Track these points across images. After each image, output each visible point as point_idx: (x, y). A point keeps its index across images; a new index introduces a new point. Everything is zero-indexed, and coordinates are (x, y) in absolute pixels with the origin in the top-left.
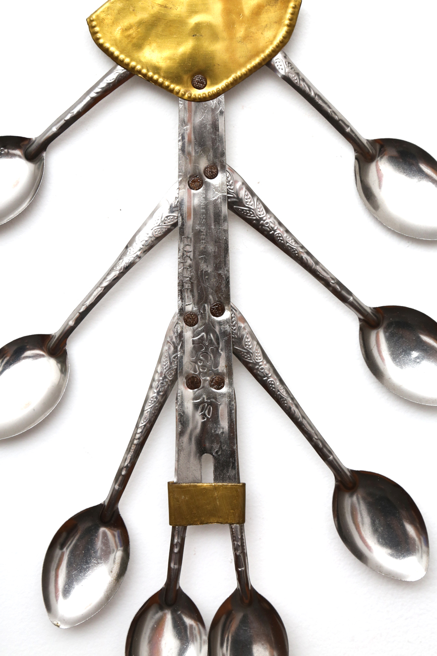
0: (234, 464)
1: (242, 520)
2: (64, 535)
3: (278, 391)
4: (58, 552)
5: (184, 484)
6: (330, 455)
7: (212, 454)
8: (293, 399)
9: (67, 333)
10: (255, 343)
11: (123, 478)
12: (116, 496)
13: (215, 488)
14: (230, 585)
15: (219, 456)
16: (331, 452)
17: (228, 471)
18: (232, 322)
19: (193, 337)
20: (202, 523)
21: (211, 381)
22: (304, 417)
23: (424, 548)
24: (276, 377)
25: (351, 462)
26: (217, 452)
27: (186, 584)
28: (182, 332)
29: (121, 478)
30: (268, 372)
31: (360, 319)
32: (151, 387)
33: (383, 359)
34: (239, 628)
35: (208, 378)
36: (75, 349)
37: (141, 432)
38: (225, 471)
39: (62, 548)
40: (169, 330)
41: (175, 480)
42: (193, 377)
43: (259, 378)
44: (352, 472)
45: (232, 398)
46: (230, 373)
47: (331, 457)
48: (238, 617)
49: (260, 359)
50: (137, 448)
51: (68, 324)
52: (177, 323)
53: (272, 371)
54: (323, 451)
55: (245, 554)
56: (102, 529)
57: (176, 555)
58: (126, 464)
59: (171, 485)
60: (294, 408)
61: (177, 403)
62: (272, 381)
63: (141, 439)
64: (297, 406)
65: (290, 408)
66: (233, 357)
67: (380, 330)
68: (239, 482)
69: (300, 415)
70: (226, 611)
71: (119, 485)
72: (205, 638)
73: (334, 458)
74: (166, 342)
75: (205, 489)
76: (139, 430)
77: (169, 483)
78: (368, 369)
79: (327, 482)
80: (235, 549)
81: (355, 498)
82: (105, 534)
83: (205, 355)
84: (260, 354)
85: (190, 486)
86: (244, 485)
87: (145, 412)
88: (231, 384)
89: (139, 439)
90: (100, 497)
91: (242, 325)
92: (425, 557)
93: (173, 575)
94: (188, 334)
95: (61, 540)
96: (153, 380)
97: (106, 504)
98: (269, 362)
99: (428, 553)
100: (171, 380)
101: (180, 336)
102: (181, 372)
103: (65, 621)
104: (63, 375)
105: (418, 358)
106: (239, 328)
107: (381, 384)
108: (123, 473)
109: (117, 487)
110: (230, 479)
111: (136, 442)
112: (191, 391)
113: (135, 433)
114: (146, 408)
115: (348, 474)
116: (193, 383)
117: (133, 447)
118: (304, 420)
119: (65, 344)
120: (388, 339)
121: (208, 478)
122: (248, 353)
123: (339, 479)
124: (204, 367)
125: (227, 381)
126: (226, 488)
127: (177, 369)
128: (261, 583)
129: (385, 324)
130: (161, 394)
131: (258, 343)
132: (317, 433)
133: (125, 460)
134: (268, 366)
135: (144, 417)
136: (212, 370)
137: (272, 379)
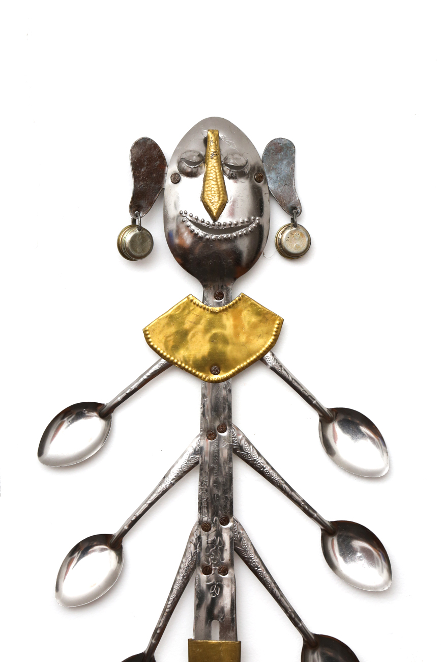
0: (233, 627)
3: (265, 578)
5: (199, 641)
6: (299, 623)
7: (218, 620)
8: (275, 583)
9: (123, 533)
10: (250, 544)
11: (158, 636)
13: (220, 644)
15: (223, 621)
17: (229, 633)
18: (234, 530)
21: (219, 570)
22: (282, 595)
24: (263, 568)
25: (314, 629)
26: (222, 619)
28: (200, 535)
29: (156, 635)
30: (258, 565)
31: (321, 529)
32: (178, 572)
33: (336, 559)
35: (217, 568)
36: (129, 544)
37: (171, 603)
38: (227, 633)
41: (193, 638)
42: (207, 567)
43: (252, 568)
44: (315, 635)
47: (301, 625)
49: (253, 555)
50: (167, 615)
51: (124, 528)
52: (197, 529)
53: (260, 563)
54: (295, 619)
58: (160, 625)
59: (190, 641)
60: (275, 589)
61: (195, 584)
62: (260, 571)
63: (171, 608)
64: (278, 588)
65: (273, 589)
66: (235, 552)
67: (334, 537)
68: (237, 640)
69: (279, 594)
71: (155, 640)
73: (302, 625)
75: (213, 644)
76: (170, 603)
77: (189, 640)
78: (327, 564)
79: (298, 642)
81: (316, 655)
85: (203, 642)
86: (240, 642)
87: (174, 590)
89: (169, 608)
90: (141, 647)
91: (241, 532)
94: (204, 536)
96: (180, 568)
97: (146, 653)
98: (259, 557)
100: (192, 568)
101: (199, 538)
102: (199, 563)
104: (119, 564)
105: (360, 557)
107: (334, 573)
108: (158, 631)
109: (154, 641)
110: (230, 638)
111: (167, 610)
112: (206, 576)
113: (167, 604)
114: (175, 587)
116: (207, 571)
117: (165, 614)
118: (282, 598)
119: (121, 542)
121: (216, 638)
122: (245, 551)
123: (306, 640)
124: (214, 559)
125: (230, 570)
126: (227, 644)
127: (196, 561)
130: (185, 577)
131: (252, 544)
132: (291, 608)
133: (159, 622)
134: (258, 560)
135: (173, 593)
136: (220, 562)
137: (261, 569)
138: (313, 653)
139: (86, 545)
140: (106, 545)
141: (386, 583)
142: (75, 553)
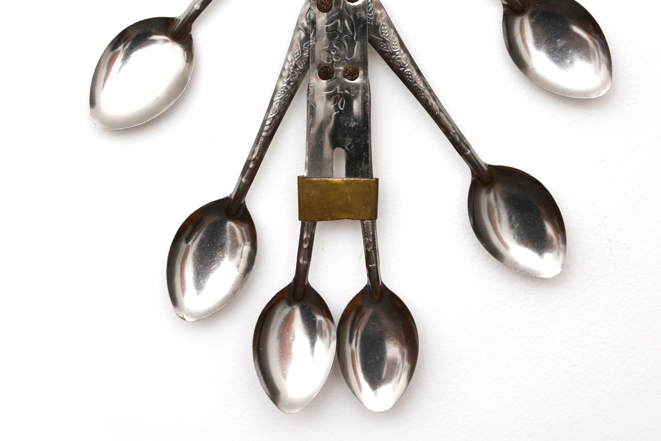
0: (367, 158)
1: (374, 216)
2: (190, 228)
3: (415, 82)
4: (183, 246)
5: (315, 179)
6: (467, 150)
7: (344, 148)
8: (430, 91)
9: (193, 16)
10: (392, 31)
11: (251, 171)
12: (243, 189)
13: (347, 183)
14: (360, 281)
15: (351, 150)
16: (468, 147)
17: (360, 166)
18: (369, 8)
19: (327, 24)
20: (333, 219)
21: (345, 71)
22: (442, 110)
23: (561, 246)
24: (413, 68)
25: (489, 157)
26: (349, 146)
27: (317, 280)
28: (315, 18)
29: (248, 171)
30: (404, 62)
31: (504, 5)
32: (281, 76)
33: (529, 53)
34: (368, 324)
35: (341, 68)
36: (201, 33)
37: (270, 125)
38: (357, 166)
39: (187, 241)
40: (301, 16)
41: (305, 175)
42: (326, 67)
43: (395, 68)
44: (490, 167)
45: (366, 89)
46: (364, 64)
47: (469, 152)
48: (369, 312)
49: (397, 49)
50: (265, 140)
51: (193, 7)
52: (310, 9)
53: (409, 61)
54: (460, 145)
55: (375, 250)
56: (230, 224)
57: (305, 251)
58: (254, 157)
59: (301, 179)
60: (431, 100)
61: (308, 94)
62: (408, 72)
63: (270, 132)
64: (435, 98)
65: (427, 100)
66: (369, 46)
67: (524, 16)
68: (372, 178)
69: (437, 107)
70: (355, 307)
71: (246, 179)
73: (471, 153)
74: (297, 29)
75: (336, 184)
76: (268, 122)
77: (299, 177)
78: (509, 57)
79: (463, 177)
80: (366, 245)
81: (492, 195)
83: (340, 44)
84: (397, 42)
85: (321, 181)
86: (377, 180)
87: (274, 103)
88: (366, 75)
89: (267, 131)
90: (226, 189)
91: (379, 12)
92: (561, 255)
93: (302, 271)
94: (322, 19)
95: (187, 234)
96: (283, 69)
97: (232, 197)
98: (406, 51)
99: (565, 251)
100: (301, 70)
101: (313, 23)
102: (313, 62)
103: (190, 314)
104: (188, 64)
106: (376, 15)
107: (522, 73)
108: (251, 166)
109: (244, 180)
110: (363, 175)
111: (264, 134)
112: (325, 81)
113: (263, 125)
114: (275, 99)
115: (486, 168)
116: (326, 73)
117: (262, 140)
118: (441, 113)
119: (190, 29)
120: (533, 26)
121: (339, 172)
122: (385, 41)
123: (476, 173)
124: (337, 56)
125: (361, 73)
126: (358, 183)
127: (308, 58)
128: (392, 279)
129: (530, 11)
130: (292, 84)
131: (396, 32)
132: (455, 127)
133: (252, 153)
134: (405, 56)
135: (273, 108)
136: (346, 60)
137: (409, 70)
138: (488, 192)
139: (136, 33)
140: (166, 35)
141: (604, 85)
142: (120, 46)
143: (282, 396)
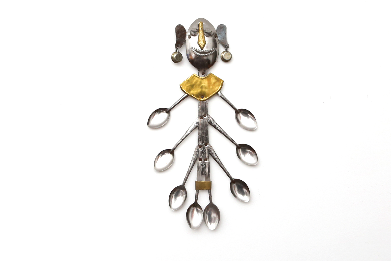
1: (211, 189)
2: (173, 191)
4: (172, 195)
8: (222, 163)
9: (174, 149)
11: (186, 180)
12: (184, 184)
14: (208, 202)
16: (230, 175)
20: (202, 189)
22: (224, 167)
23: (249, 194)
25: (234, 177)
27: (199, 202)
31: (236, 147)
33: (241, 155)
36: (176, 152)
39: (173, 194)
40: (196, 148)
44: (234, 179)
45: (209, 163)
46: (209, 158)
48: (210, 209)
54: (228, 174)
55: (211, 196)
56: (181, 190)
57: (197, 196)
60: (222, 165)
63: (190, 171)
64: (223, 165)
66: (209, 154)
70: (207, 208)
72: (203, 213)
74: (195, 151)
75: (203, 182)
79: (229, 181)
80: (209, 195)
82: (182, 191)
83: (203, 154)
88: (209, 160)
90: (181, 184)
92: (249, 196)
93: (196, 200)
94: (200, 149)
95: (173, 192)
98: (217, 156)
99: (250, 196)
101: (198, 150)
103: (173, 209)
105: (248, 154)
106: (211, 148)
112: (200, 162)
116: (201, 160)
117: (188, 173)
121: (204, 180)
124: (203, 156)
125: (208, 160)
128: (215, 202)
132: (227, 171)
133: (186, 176)
138: (234, 184)
139: (163, 152)
140: (169, 153)
141: (256, 163)
142: (160, 155)
143: (192, 226)
